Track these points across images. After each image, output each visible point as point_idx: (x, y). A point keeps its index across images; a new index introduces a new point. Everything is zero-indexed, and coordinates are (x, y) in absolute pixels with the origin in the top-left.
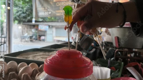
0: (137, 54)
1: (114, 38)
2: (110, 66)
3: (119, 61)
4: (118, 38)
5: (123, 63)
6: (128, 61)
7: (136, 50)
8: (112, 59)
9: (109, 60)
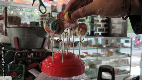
0: (36, 54)
1: (13, 39)
2: (10, 72)
3: (19, 64)
4: (17, 38)
5: (24, 66)
6: (29, 62)
7: (35, 50)
8: (11, 62)
9: (9, 65)
